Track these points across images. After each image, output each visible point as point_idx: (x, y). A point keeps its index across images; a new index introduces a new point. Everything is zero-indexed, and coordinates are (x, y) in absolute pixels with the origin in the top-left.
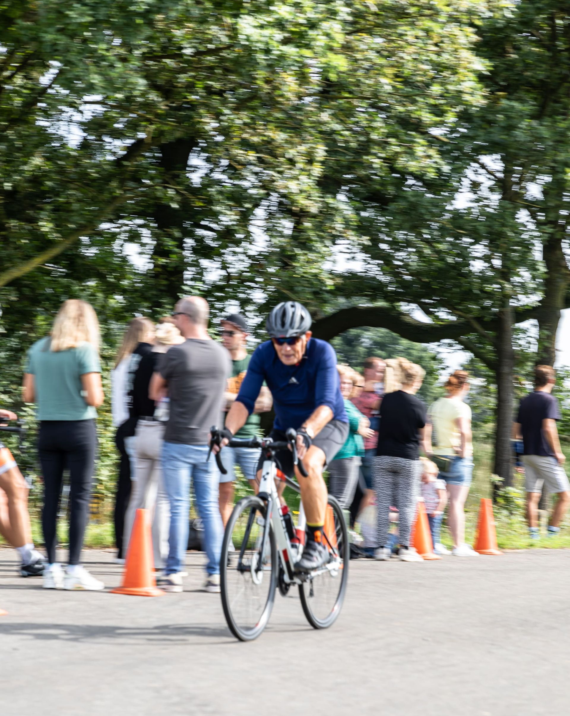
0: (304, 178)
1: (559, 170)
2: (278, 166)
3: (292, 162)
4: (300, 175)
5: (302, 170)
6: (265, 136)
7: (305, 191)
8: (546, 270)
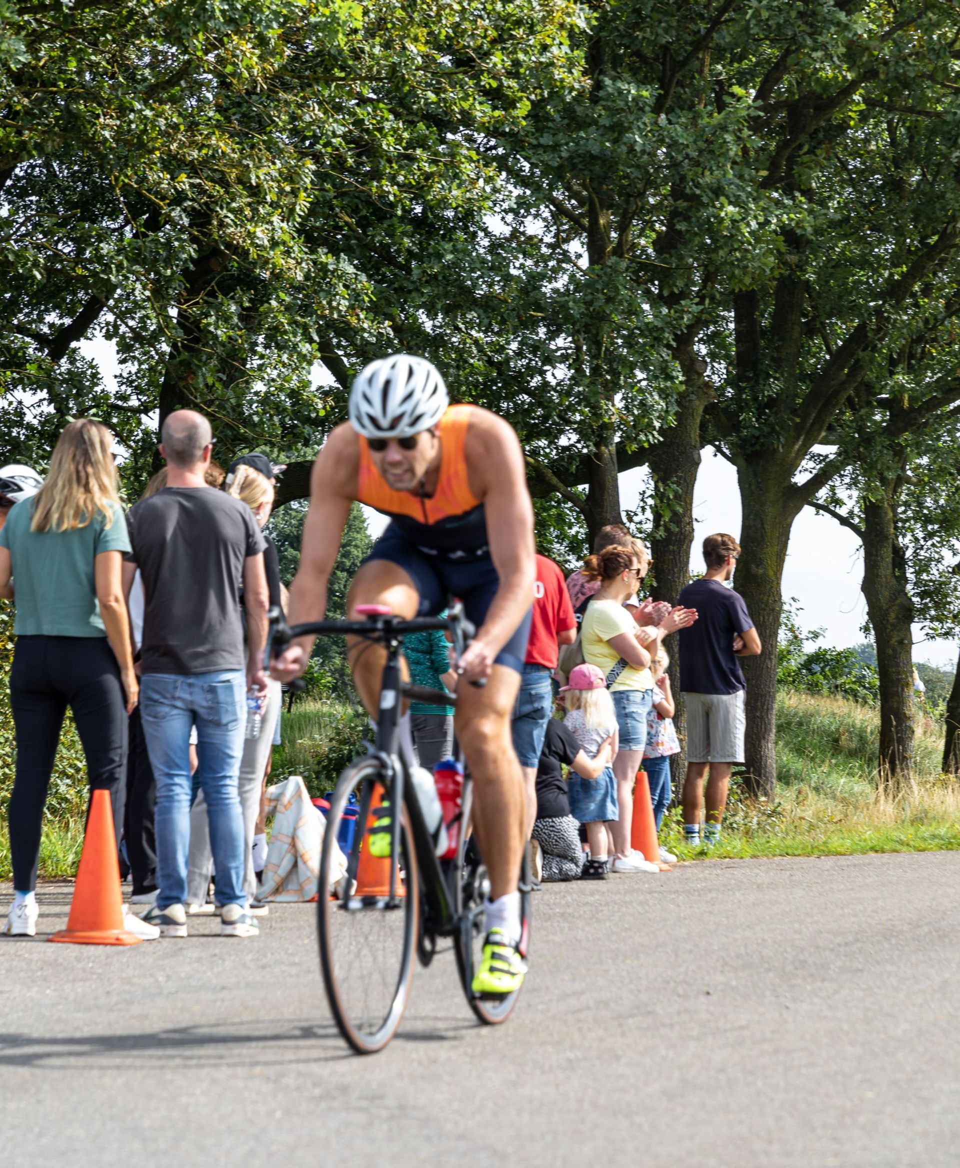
0: (276, 219)
1: (705, 200)
2: (233, 200)
3: (256, 192)
4: (269, 214)
5: (274, 205)
6: (209, 146)
7: (284, 243)
8: (681, 378)
